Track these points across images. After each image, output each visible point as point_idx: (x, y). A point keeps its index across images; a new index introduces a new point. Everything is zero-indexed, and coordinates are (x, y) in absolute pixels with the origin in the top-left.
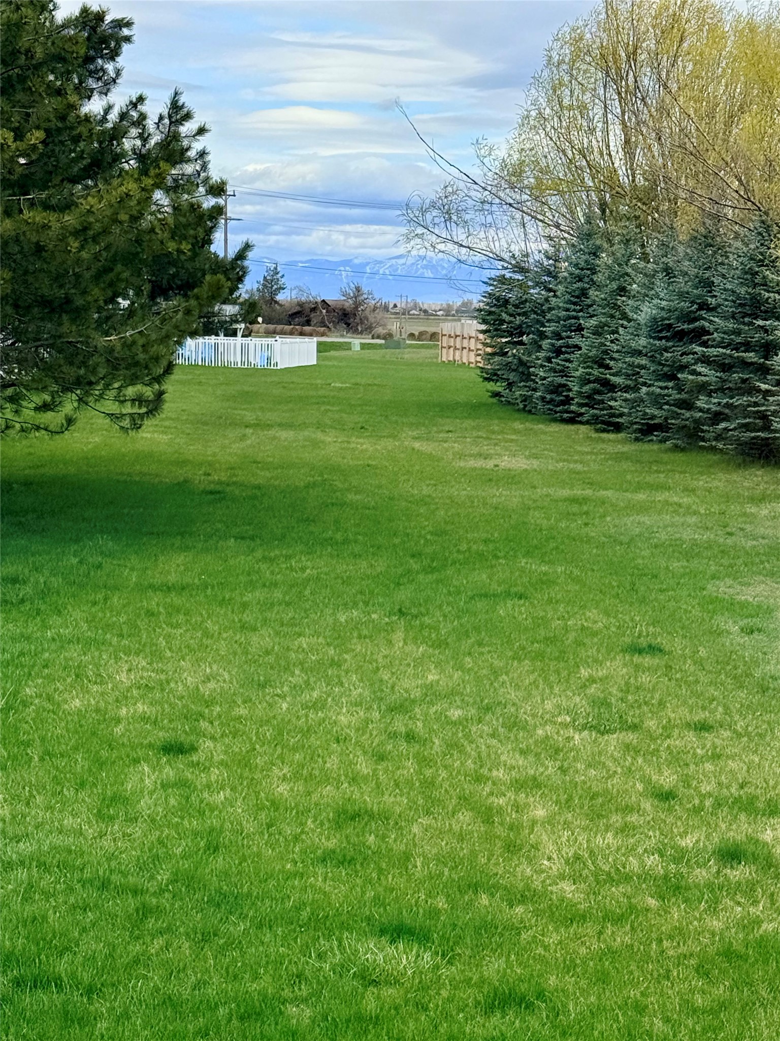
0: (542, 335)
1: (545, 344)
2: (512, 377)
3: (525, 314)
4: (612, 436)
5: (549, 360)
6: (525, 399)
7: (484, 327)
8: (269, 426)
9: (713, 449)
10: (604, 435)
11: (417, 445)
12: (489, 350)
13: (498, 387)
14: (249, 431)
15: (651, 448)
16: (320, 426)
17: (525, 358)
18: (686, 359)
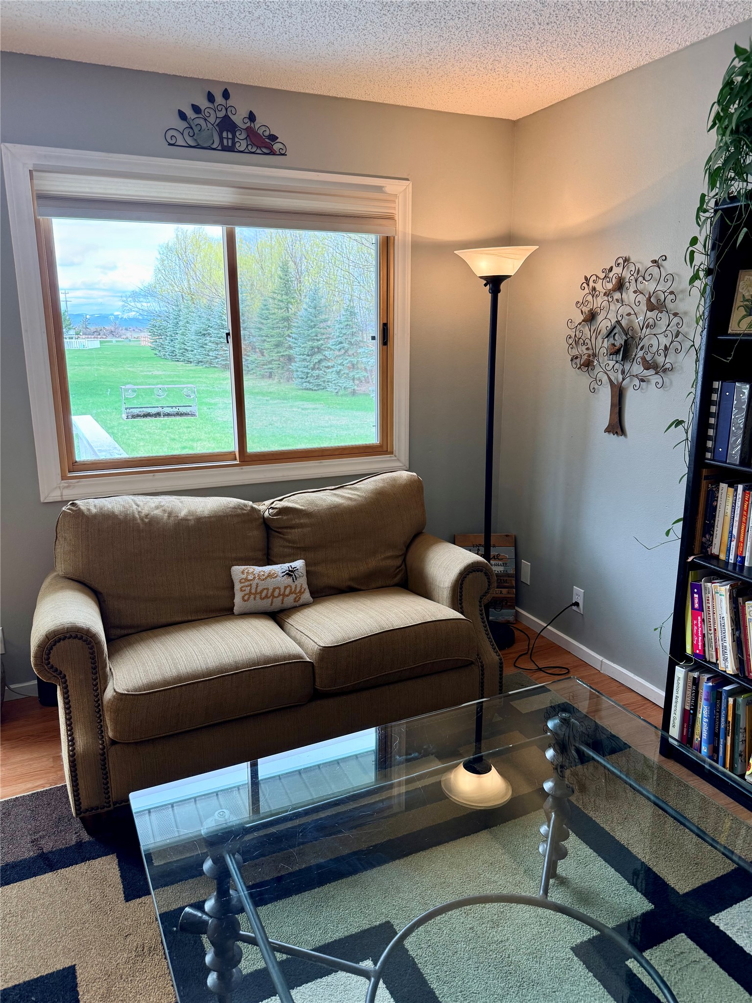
0: (167, 335)
1: (168, 338)
2: (160, 349)
3: (161, 330)
4: (189, 365)
5: (169, 343)
6: (164, 355)
7: (150, 334)
8: (83, 366)
9: (215, 367)
10: (187, 365)
11: (129, 369)
12: (152, 341)
13: (157, 352)
14: (76, 367)
15: (200, 367)
16: (99, 365)
17: (163, 343)
18: (206, 342)
